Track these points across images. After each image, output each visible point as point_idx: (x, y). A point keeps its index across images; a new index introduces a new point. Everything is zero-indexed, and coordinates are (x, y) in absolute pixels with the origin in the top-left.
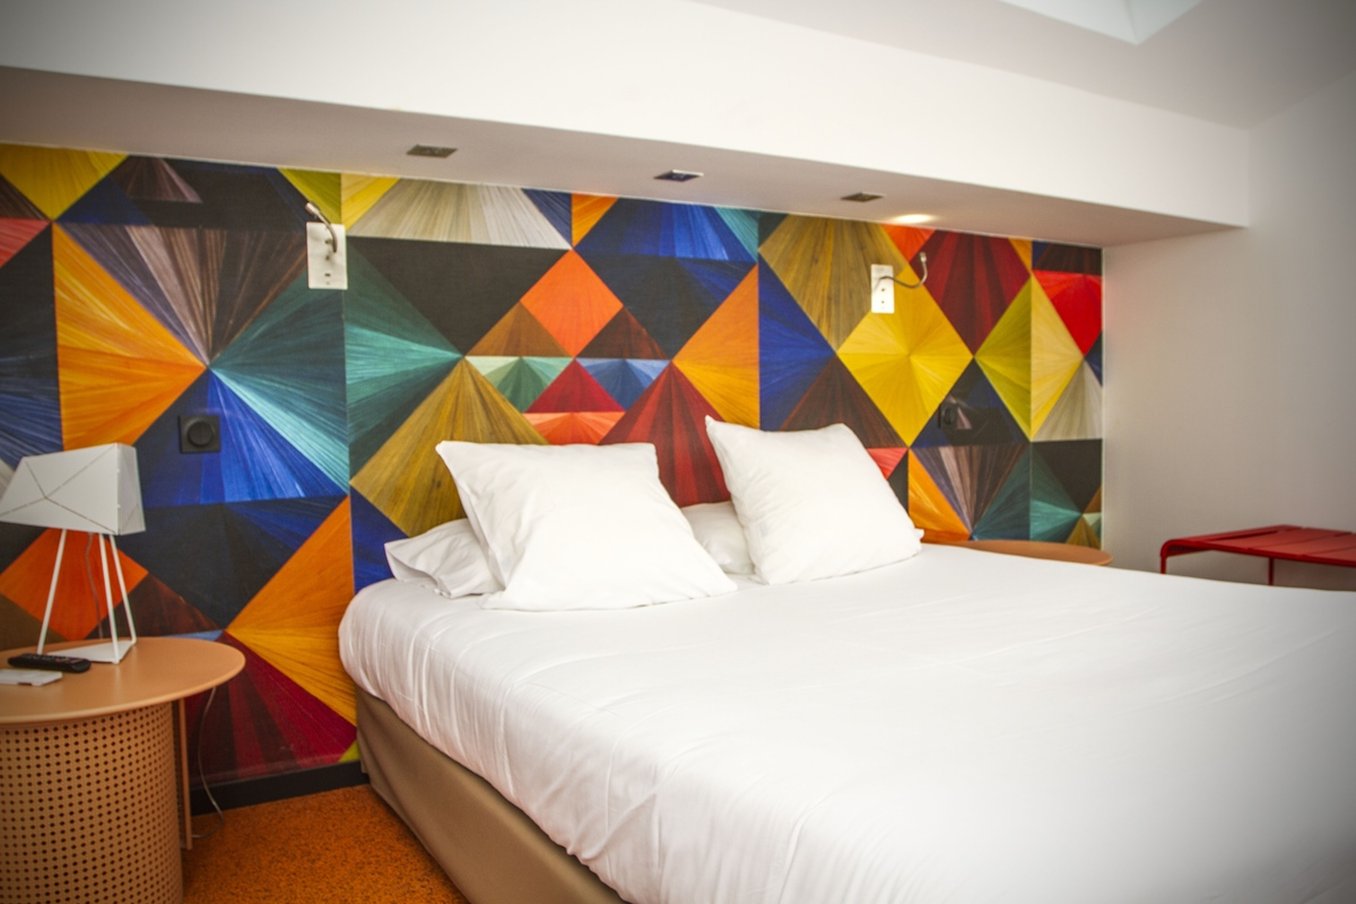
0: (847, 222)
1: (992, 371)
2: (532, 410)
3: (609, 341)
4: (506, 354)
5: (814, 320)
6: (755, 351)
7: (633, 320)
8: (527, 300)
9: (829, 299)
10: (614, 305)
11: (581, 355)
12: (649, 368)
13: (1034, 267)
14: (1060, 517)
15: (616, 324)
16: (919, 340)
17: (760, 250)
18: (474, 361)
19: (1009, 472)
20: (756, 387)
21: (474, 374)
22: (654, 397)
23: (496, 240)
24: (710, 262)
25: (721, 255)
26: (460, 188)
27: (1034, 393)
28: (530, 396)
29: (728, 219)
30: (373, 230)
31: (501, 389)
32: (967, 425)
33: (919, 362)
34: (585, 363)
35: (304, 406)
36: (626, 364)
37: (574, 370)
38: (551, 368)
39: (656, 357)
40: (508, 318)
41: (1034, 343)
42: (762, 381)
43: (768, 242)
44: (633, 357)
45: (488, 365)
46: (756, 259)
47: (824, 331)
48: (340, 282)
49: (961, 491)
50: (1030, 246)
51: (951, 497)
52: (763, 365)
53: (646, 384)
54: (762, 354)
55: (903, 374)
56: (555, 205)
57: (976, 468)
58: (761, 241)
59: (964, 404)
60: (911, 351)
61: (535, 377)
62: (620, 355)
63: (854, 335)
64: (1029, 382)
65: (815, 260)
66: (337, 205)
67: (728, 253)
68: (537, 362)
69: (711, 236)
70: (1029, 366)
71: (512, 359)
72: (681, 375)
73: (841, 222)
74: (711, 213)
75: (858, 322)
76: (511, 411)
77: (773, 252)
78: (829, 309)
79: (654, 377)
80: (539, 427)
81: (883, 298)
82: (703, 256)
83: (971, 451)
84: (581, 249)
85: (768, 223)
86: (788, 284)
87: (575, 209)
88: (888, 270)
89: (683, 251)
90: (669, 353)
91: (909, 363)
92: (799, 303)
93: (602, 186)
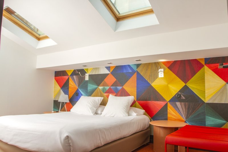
0: (153, 63)
1: (191, 87)
2: (105, 93)
3: (114, 85)
4: (102, 86)
5: (147, 80)
6: (136, 85)
7: (118, 82)
8: (105, 80)
9: (150, 76)
10: (115, 80)
11: (111, 86)
12: (119, 88)
13: (205, 64)
14: (218, 121)
15: (115, 82)
16: (170, 81)
17: (137, 70)
18: (99, 87)
19: (198, 109)
20: (136, 90)
21: (99, 89)
22: (120, 92)
23: (102, 73)
24: (129, 72)
25: (130, 71)
26: (99, 68)
27: (206, 92)
28: (105, 91)
29: (131, 66)
30: (91, 74)
31: (102, 90)
32: (184, 98)
33: (170, 86)
34: (111, 87)
35: (84, 92)
36: (116, 87)
37: (110, 88)
38: (107, 88)
39: (120, 86)
40: (103, 82)
41: (206, 80)
42: (137, 90)
43: (138, 68)
44: (117, 86)
45: (101, 88)
46: (136, 71)
47: (149, 81)
48: (88, 79)
49: (182, 111)
50: (204, 60)
51: (179, 112)
52: (137, 87)
53: (119, 90)
54: (137, 85)
55: (167, 88)
56: (108, 68)
57: (187, 107)
58: (137, 68)
59: (183, 94)
60: (168, 84)
61: (105, 89)
62: (116, 86)
63: (155, 82)
64: (205, 89)
65: (147, 70)
66: (88, 71)
67: (132, 71)
68: (106, 87)
69: (129, 69)
70: (204, 86)
71: (103, 87)
72: (124, 88)
73: (152, 63)
74: (129, 66)
75: (156, 79)
76: (103, 93)
77: (139, 70)
78: (150, 78)
79: (120, 89)
80: (106, 95)
81: (161, 75)
82: (128, 72)
83: (185, 104)
84: (111, 73)
85: (138, 66)
86: (142, 74)
87: (111, 68)
88: (162, 70)
89: (125, 71)
90: (122, 86)
91: (168, 86)
92: (144, 77)
93: (114, 65)
